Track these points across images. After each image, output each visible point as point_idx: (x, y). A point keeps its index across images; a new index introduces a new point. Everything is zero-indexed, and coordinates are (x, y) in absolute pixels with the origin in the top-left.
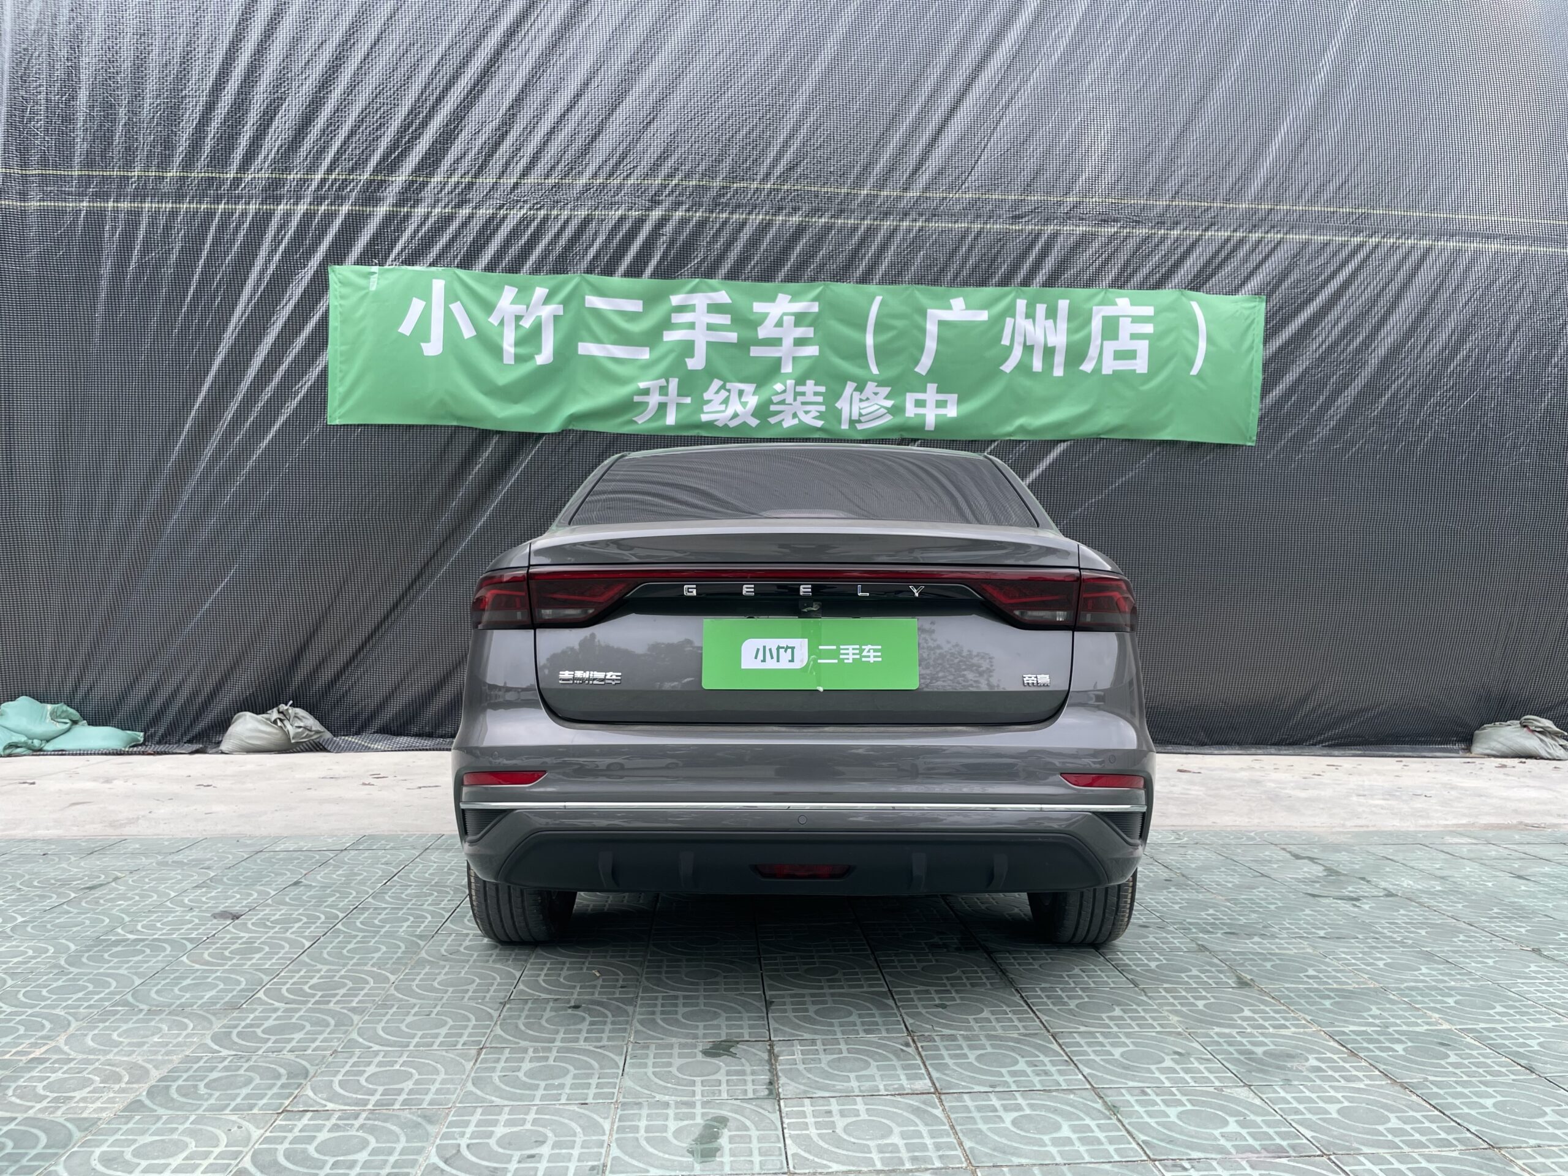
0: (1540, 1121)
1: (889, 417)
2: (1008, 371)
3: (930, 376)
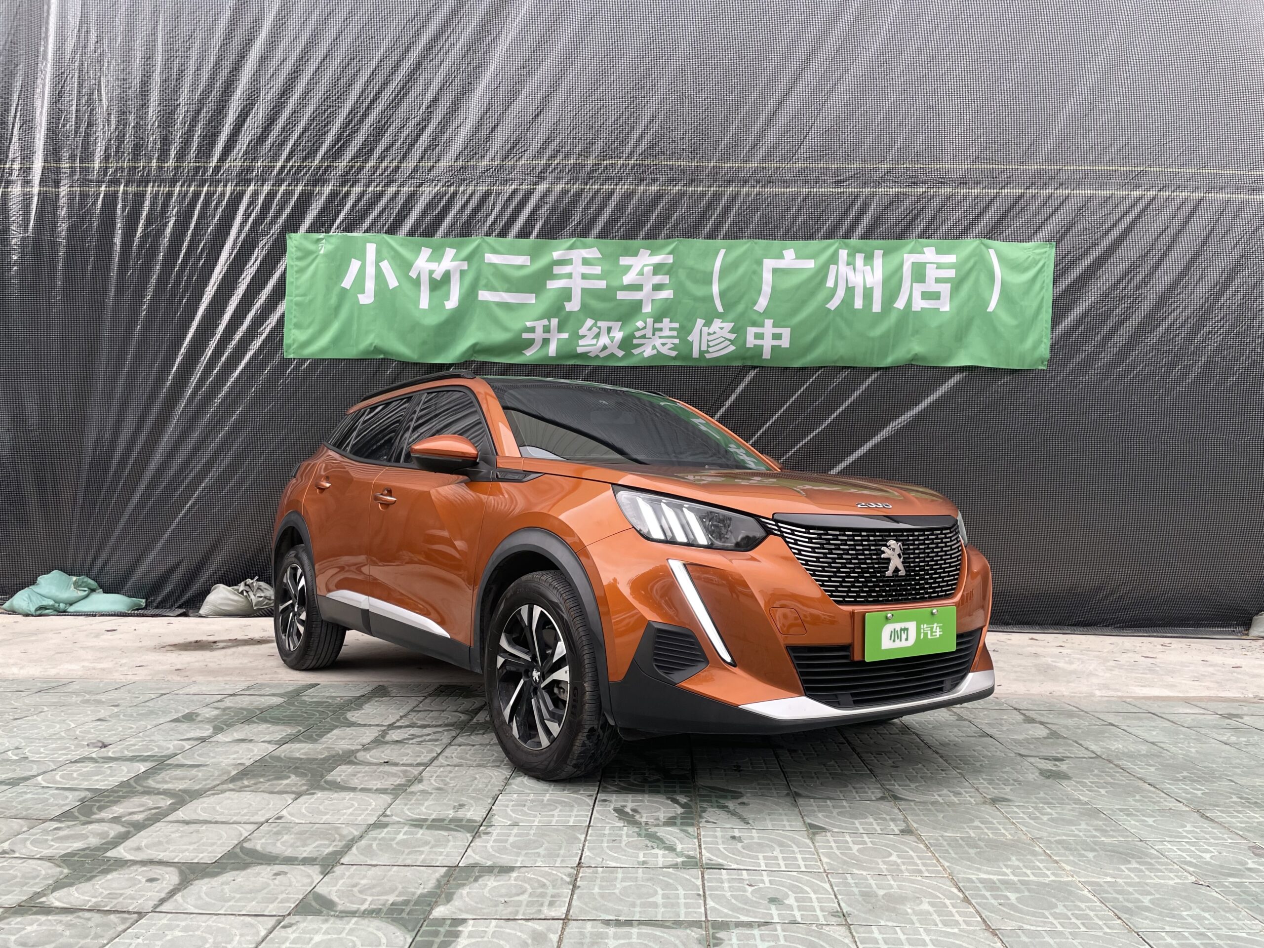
1: (732, 348)
2: (832, 309)
3: (766, 313)
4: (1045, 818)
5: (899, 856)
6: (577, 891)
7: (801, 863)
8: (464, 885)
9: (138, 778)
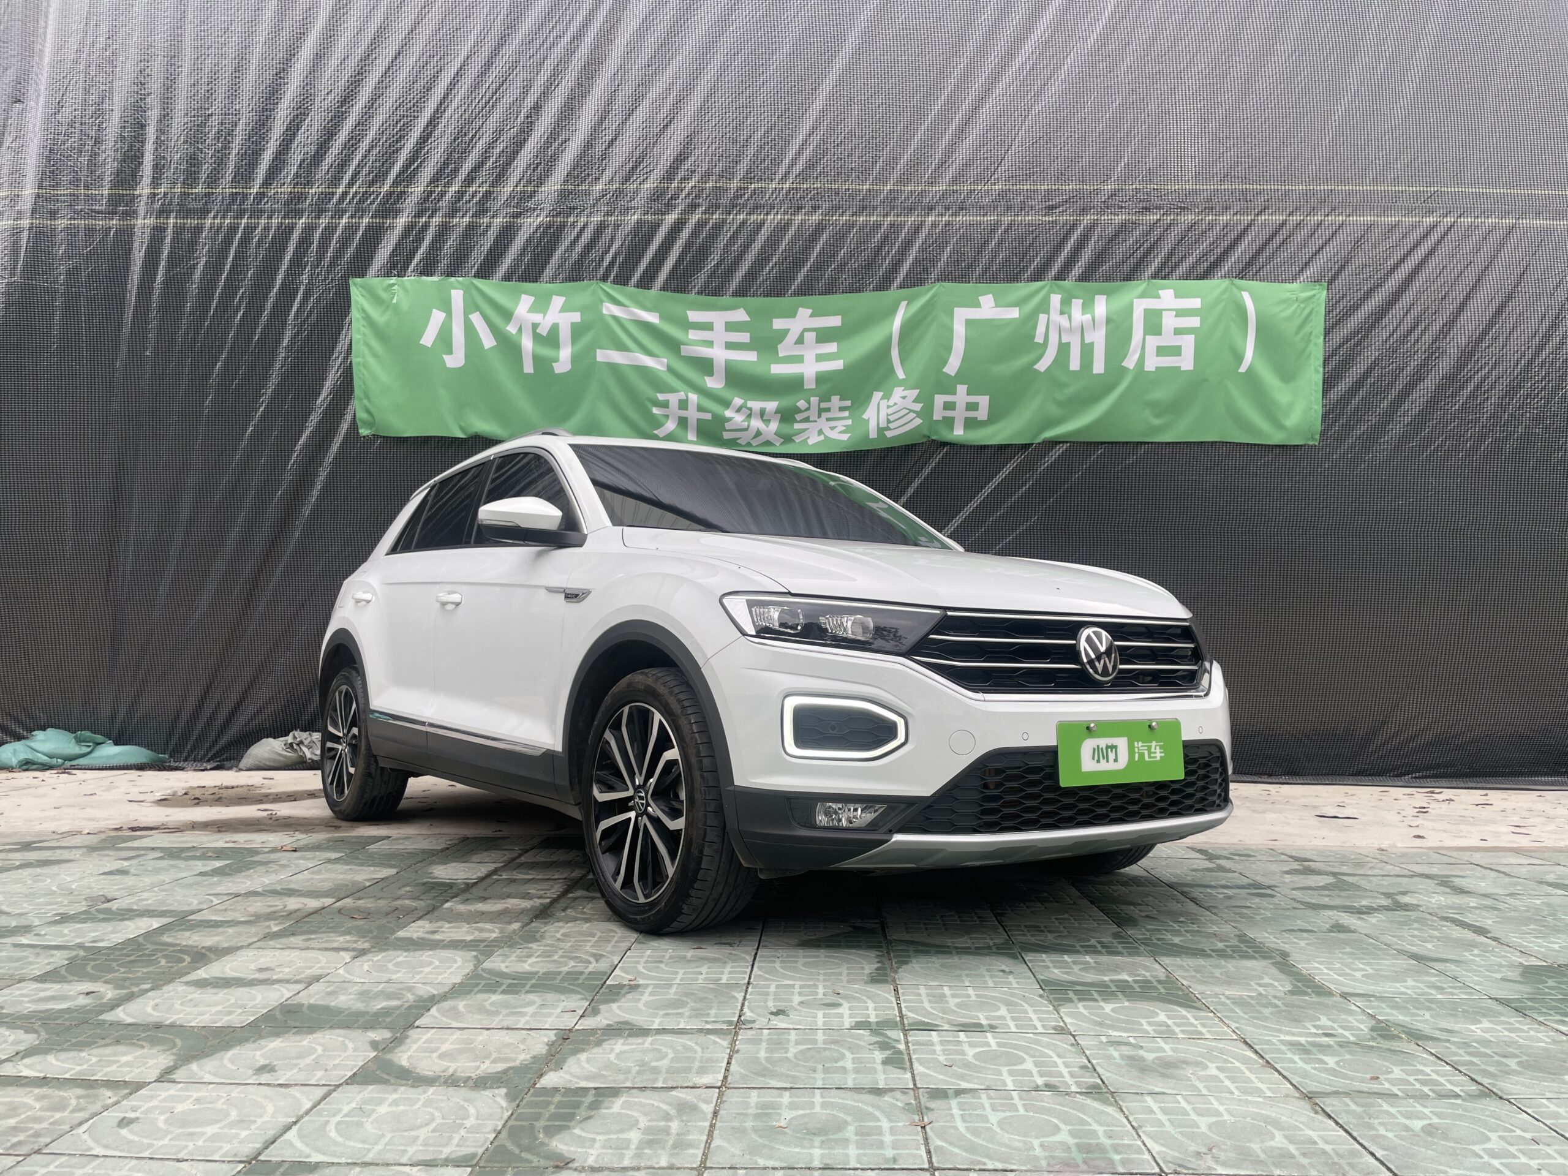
0: (1477, 1148)
1: (918, 421)
2: (1042, 370)
3: (960, 377)
4: (1358, 975)
5: (1169, 1017)
6: (735, 1056)
7: (1038, 1024)
8: (583, 1050)
9: (148, 935)
